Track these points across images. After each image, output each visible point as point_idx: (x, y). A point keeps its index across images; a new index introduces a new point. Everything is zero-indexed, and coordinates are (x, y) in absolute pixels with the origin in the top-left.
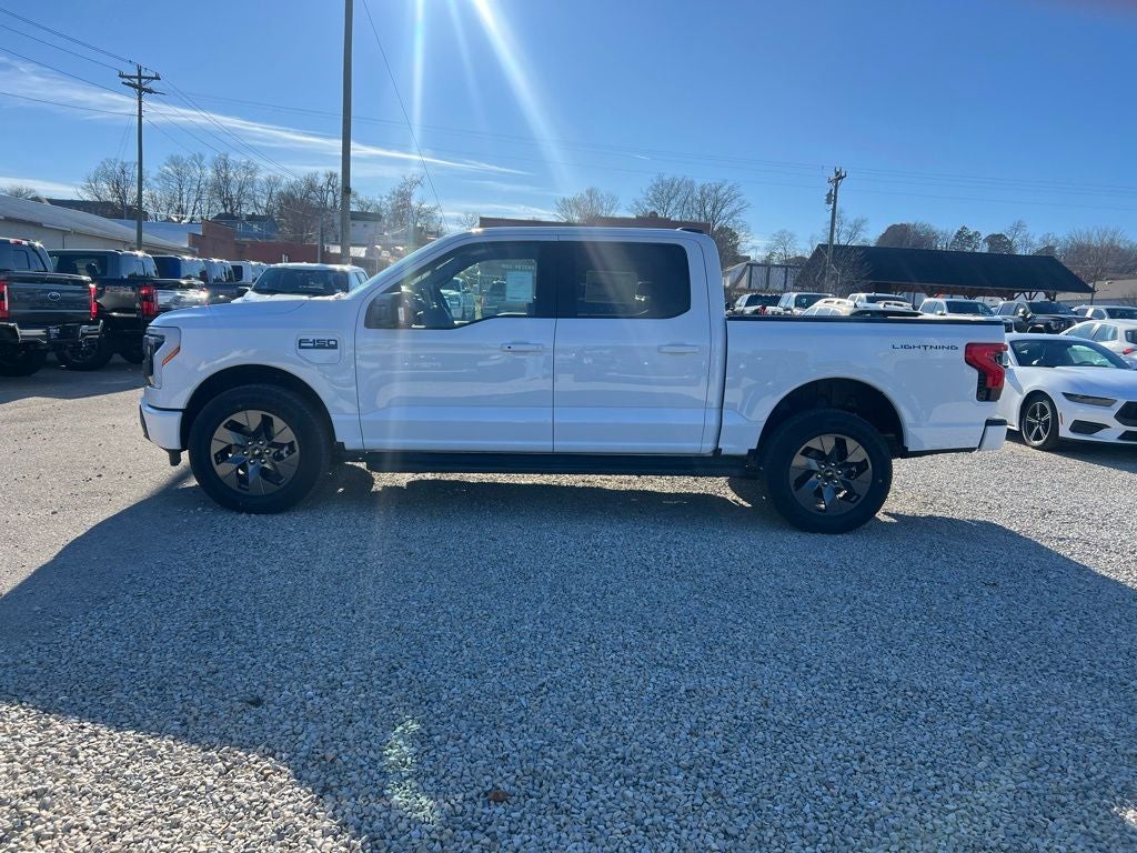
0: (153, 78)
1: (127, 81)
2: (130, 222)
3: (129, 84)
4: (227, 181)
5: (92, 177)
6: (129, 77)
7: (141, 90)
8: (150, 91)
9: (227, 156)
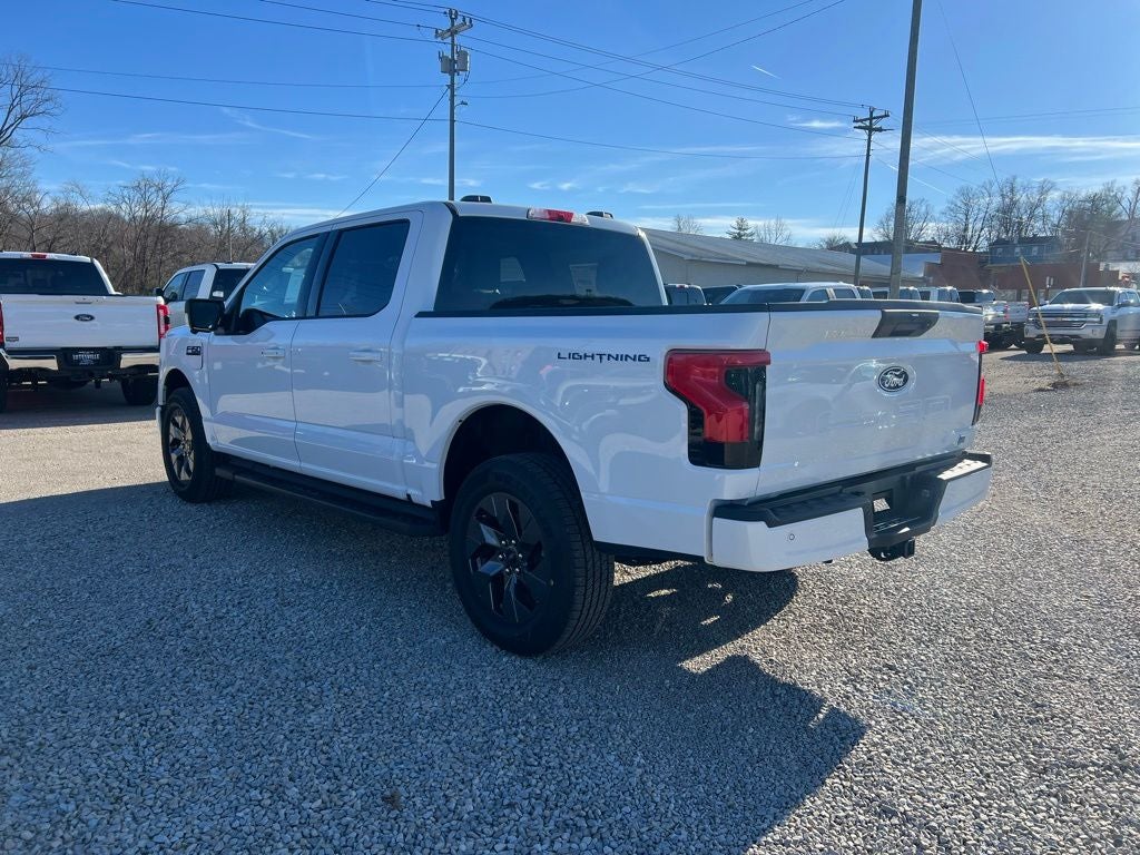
0: (882, 117)
1: (857, 124)
2: (882, 257)
3: (860, 127)
4: (1014, 203)
5: (884, 220)
6: (861, 121)
7: (870, 130)
8: (880, 130)
9: (1015, 178)
